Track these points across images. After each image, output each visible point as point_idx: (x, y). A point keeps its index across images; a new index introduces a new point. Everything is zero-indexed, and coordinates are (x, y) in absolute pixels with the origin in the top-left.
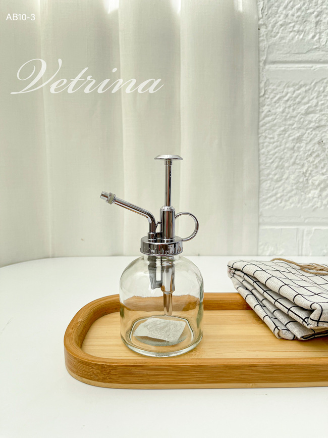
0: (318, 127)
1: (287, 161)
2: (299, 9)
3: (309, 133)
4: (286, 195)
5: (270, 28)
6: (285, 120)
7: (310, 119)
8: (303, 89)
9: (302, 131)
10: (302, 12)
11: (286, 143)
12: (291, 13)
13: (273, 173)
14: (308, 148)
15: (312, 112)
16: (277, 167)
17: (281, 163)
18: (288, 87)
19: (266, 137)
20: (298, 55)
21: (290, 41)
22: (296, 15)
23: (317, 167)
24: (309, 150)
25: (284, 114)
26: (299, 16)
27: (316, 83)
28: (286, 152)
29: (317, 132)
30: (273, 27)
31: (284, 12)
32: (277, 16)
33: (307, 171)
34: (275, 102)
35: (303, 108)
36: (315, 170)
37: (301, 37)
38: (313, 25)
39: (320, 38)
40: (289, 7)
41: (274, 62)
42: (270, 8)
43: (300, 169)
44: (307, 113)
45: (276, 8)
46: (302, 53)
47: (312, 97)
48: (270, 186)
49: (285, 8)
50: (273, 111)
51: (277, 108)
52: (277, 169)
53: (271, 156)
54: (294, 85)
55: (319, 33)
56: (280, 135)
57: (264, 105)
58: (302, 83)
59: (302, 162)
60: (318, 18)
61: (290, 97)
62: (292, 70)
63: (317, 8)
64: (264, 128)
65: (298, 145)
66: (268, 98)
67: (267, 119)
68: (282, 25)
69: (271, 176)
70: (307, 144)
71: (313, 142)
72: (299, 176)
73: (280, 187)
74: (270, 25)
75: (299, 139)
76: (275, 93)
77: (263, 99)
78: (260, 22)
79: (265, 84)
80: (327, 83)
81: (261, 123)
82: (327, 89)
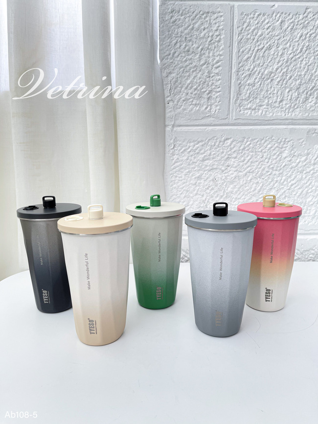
0: (211, 169)
1: (192, 193)
2: (195, 89)
3: (206, 174)
5: (176, 103)
6: (189, 164)
7: (206, 164)
8: (201, 144)
9: (201, 172)
10: (198, 91)
11: (190, 180)
12: (190, 91)
13: (182, 201)
14: (205, 184)
15: (207, 159)
18: (190, 142)
19: (176, 176)
20: (196, 121)
21: (190, 111)
22: (194, 93)
23: (212, 197)
24: (206, 185)
25: (188, 161)
26: (196, 94)
27: (209, 140)
28: (191, 187)
29: (212, 173)
30: (178, 102)
31: (185, 91)
32: (181, 94)
33: (205, 199)
34: (182, 153)
35: (201, 157)
36: (212, 199)
37: (198, 108)
38: (206, 100)
39: (210, 109)
40: (189, 88)
41: (180, 126)
42: (175, 88)
43: (201, 198)
44: (203, 160)
45: (180, 89)
46: (198, 120)
47: (207, 149)
49: (186, 88)
50: (180, 159)
51: (183, 157)
52: (185, 198)
53: (180, 190)
54: (194, 141)
55: (210, 105)
56: (186, 175)
57: (174, 155)
58: (199, 140)
59: (202, 194)
60: (209, 95)
61: (192, 149)
62: (192, 131)
63: (209, 88)
65: (199, 181)
66: (177, 150)
67: (177, 164)
68: (184, 101)
70: (205, 181)
71: (209, 180)
72: (200, 203)
74: (176, 101)
75: (199, 178)
76: (181, 147)
77: (173, 150)
78: (169, 99)
79: (174, 141)
80: (217, 139)
81: (172, 167)
82: (217, 144)
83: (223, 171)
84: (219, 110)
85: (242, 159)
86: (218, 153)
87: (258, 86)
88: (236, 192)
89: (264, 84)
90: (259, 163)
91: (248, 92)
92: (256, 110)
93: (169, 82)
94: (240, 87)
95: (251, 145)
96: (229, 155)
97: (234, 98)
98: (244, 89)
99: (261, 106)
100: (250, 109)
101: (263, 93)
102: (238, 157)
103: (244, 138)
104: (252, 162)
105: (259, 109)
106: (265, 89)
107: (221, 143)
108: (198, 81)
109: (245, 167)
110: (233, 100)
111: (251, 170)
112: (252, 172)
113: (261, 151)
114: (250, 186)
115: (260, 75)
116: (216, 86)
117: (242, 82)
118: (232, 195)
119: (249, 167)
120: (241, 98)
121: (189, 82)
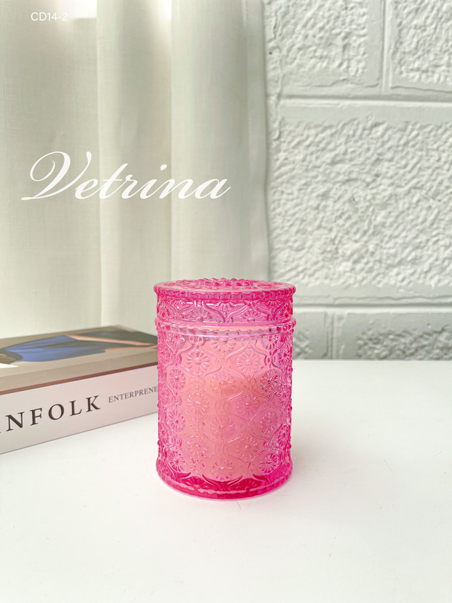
0: (348, 181)
1: (310, 224)
2: (322, 29)
3: (337, 189)
4: (310, 269)
5: (284, 52)
6: (307, 170)
7: (338, 170)
8: (328, 132)
9: (328, 185)
10: (326, 32)
11: (308, 201)
12: (311, 33)
13: (293, 239)
14: (336, 207)
15: (341, 161)
16: (297, 232)
17: (302, 227)
18: (309, 128)
19: (282, 192)
20: (320, 88)
21: (310, 70)
22: (318, 36)
23: (348, 233)
24: (338, 210)
25: (306, 163)
26: (321, 38)
27: (344, 125)
28: (309, 213)
29: (347, 188)
30: (289, 51)
31: (303, 32)
32: (294, 36)
33: (336, 237)
34: (294, 148)
35: (328, 156)
36: (346, 237)
37: (325, 64)
38: (340, 50)
39: (348, 67)
40: (309, 26)
41: (291, 97)
42: (284, 26)
43: (327, 234)
44: (333, 163)
45: (293, 27)
46: (326, 86)
47: (339, 142)
48: (289, 257)
49: (305, 26)
50: (291, 159)
51: (296, 155)
52: (298, 235)
53: (289, 218)
54: (316, 127)
55: (347, 60)
56: (300, 190)
57: (280, 151)
58: (326, 124)
59: (329, 226)
60: (346, 41)
61: (312, 142)
62: (313, 108)
63: (345, 28)
64: (280, 180)
65: (324, 203)
66: (284, 142)
67: (284, 169)
68: (300, 49)
69: (290, 244)
70: (335, 202)
71: (342, 200)
72: (325, 243)
73: (301, 258)
74: (285, 49)
75: (325, 196)
76: (293, 137)
77: (278, 142)
78: (271, 44)
79: (281, 125)
80: (358, 125)
81: (276, 174)
82: (358, 133)
83: (368, 184)
84: (364, 68)
85: (404, 162)
86: (360, 150)
87: (432, 31)
88: (391, 225)
89: (441, 29)
90: (433, 171)
91: (415, 40)
92: (430, 74)
93: (273, 14)
94: (400, 31)
95: (420, 138)
96: (379, 154)
97: (389, 48)
98: (408, 33)
99: (437, 66)
100: (418, 69)
101: (440, 44)
102: (396, 159)
103: (407, 123)
104: (420, 169)
105: (433, 72)
106: (444, 37)
107: (366, 132)
108: (327, 15)
109: (408, 177)
110: (388, 51)
111: (418, 183)
112: (419, 188)
113: (437, 149)
114: (416, 214)
115: (434, 12)
116: (359, 25)
117: (404, 22)
118: (383, 229)
119: (413, 178)
120: (403, 50)
121: (309, 14)
